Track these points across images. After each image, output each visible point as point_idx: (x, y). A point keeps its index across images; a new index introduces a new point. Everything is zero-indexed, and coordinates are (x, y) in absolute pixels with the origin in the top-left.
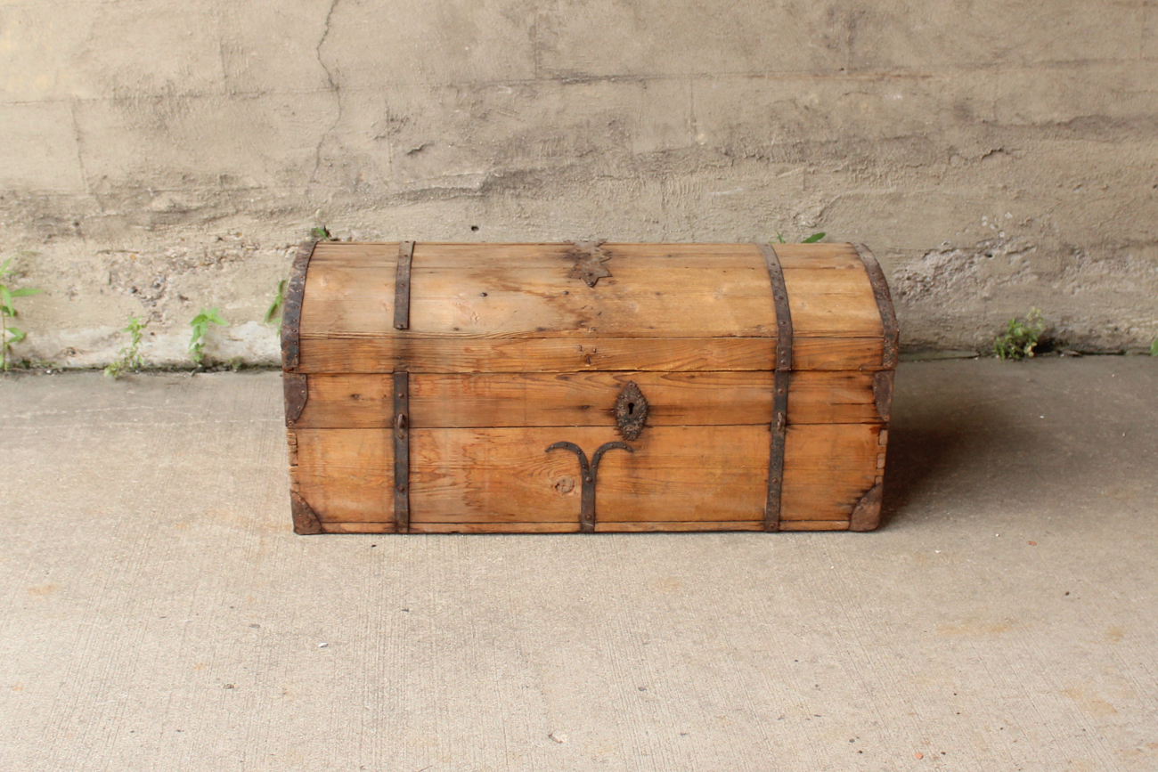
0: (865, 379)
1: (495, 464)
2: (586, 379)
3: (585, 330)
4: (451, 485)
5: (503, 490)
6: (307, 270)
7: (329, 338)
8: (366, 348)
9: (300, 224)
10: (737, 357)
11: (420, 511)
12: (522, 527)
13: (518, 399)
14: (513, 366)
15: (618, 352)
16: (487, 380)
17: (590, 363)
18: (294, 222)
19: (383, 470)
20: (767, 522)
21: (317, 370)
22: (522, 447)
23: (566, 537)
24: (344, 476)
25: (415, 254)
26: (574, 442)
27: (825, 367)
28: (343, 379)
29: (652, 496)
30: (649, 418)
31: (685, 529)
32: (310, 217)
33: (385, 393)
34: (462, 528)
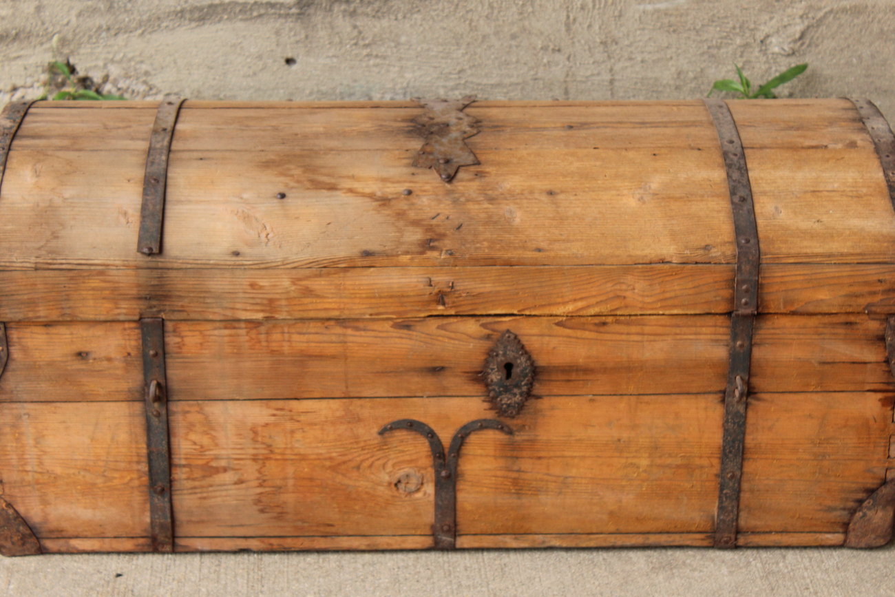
0: (874, 326)
1: (302, 451)
2: (438, 327)
3: (435, 254)
4: (236, 483)
5: (317, 489)
6: (7, 154)
7: (36, 269)
8: (95, 283)
9: (30, 56)
10: (672, 294)
11: (189, 522)
12: (345, 543)
13: (333, 357)
14: (326, 309)
15: (488, 287)
16: (286, 330)
17: (444, 304)
18: (22, 53)
19: (130, 462)
20: (718, 535)
21: (20, 316)
22: (342, 428)
23: (412, 556)
24: (72, 471)
25: (179, 127)
26: (422, 420)
27: (811, 309)
28: (62, 330)
29: (543, 498)
30: (537, 385)
31: (592, 544)
32: (47, 46)
33: (129, 350)
34: (254, 544)
